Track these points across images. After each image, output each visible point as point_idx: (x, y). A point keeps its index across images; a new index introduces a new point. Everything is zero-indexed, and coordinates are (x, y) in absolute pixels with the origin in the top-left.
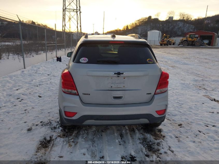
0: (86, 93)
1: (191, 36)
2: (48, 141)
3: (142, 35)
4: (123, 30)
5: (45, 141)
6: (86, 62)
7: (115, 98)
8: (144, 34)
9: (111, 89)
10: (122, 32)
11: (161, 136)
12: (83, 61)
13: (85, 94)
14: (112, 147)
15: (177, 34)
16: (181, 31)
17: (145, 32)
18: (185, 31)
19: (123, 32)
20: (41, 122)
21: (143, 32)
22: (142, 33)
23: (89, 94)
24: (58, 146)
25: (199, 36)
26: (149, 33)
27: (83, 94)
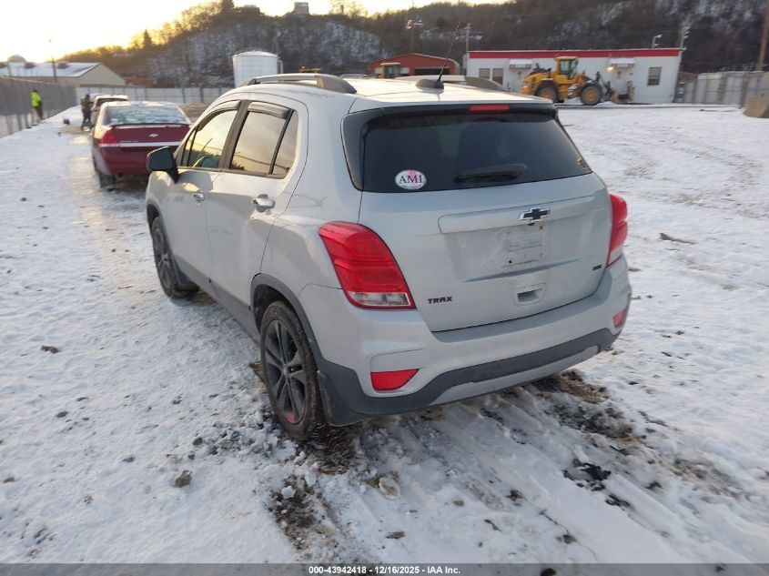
0: (439, 297)
1: (390, 71)
2: (290, 499)
3: (212, 68)
4: (130, 51)
5: (279, 503)
6: (419, 185)
7: (523, 296)
8: (218, 63)
9: (510, 270)
10: (127, 55)
11: (593, 390)
12: (409, 185)
13: (436, 300)
14: (514, 457)
15: (332, 63)
16: (341, 52)
17: (221, 57)
18: (355, 55)
19: (132, 55)
20: (198, 442)
21: (214, 58)
22: (209, 61)
23: (449, 299)
24: (351, 506)
25: (411, 71)
26: (236, 59)
27: (430, 300)
